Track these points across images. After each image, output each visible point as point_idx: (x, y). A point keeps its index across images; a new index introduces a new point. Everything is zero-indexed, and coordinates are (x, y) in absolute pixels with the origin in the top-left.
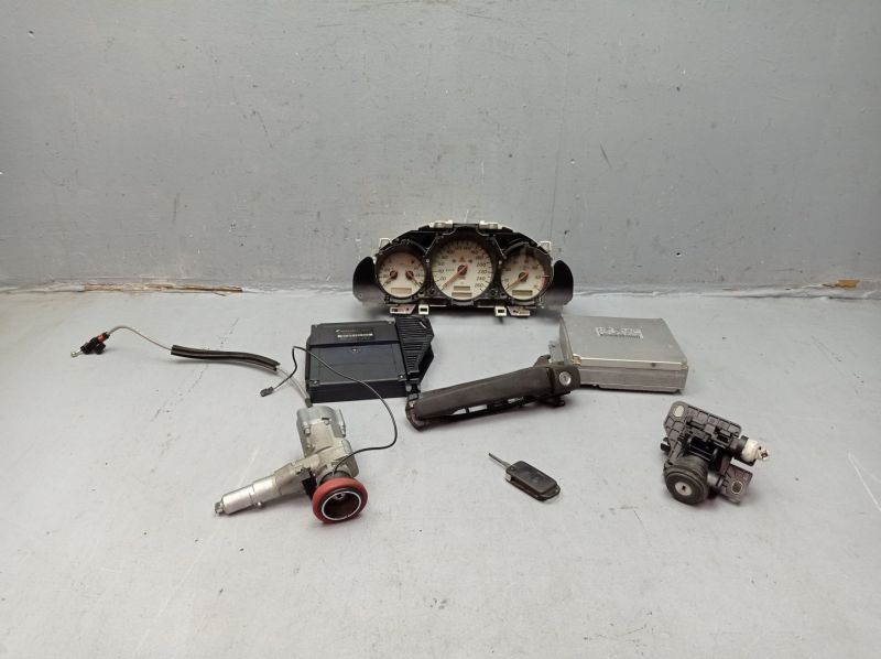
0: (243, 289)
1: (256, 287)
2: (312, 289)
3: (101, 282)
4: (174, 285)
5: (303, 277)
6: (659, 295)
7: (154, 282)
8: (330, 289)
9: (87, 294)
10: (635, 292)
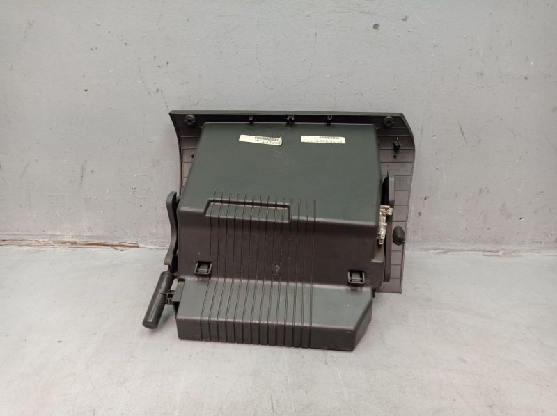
0: (140, 245)
4: (77, 240)
6: (504, 254)
10: (484, 251)
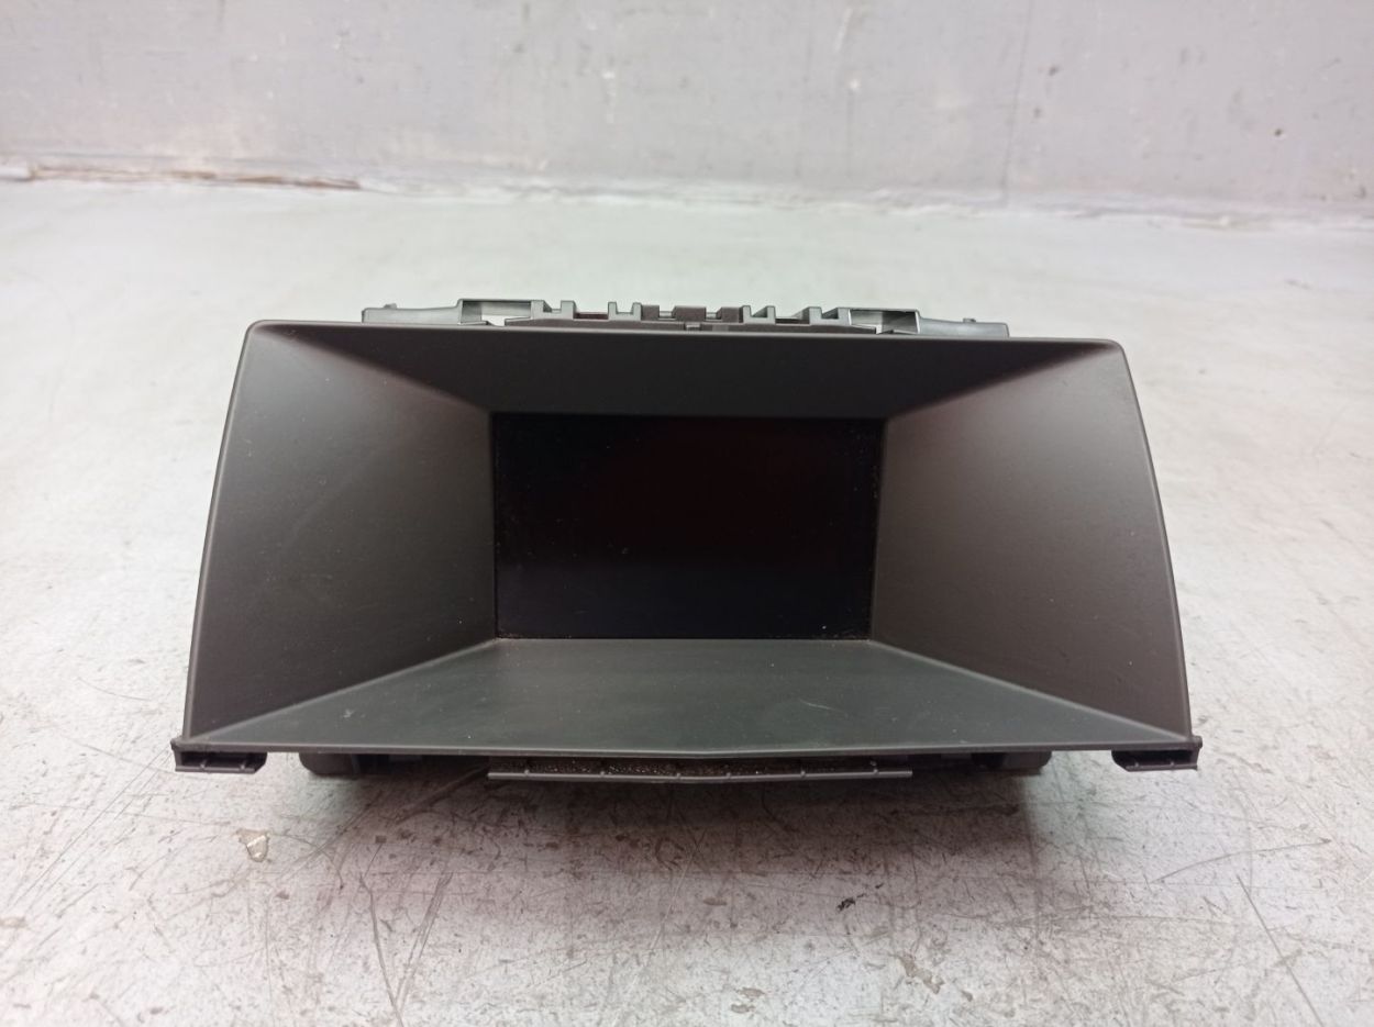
0: (363, 183)
1: (390, 180)
2: (510, 189)
3: (67, 162)
4: (217, 170)
5: (490, 159)
6: (1233, 224)
7: (178, 166)
8: (545, 190)
9: (37, 184)
10: (1186, 214)
